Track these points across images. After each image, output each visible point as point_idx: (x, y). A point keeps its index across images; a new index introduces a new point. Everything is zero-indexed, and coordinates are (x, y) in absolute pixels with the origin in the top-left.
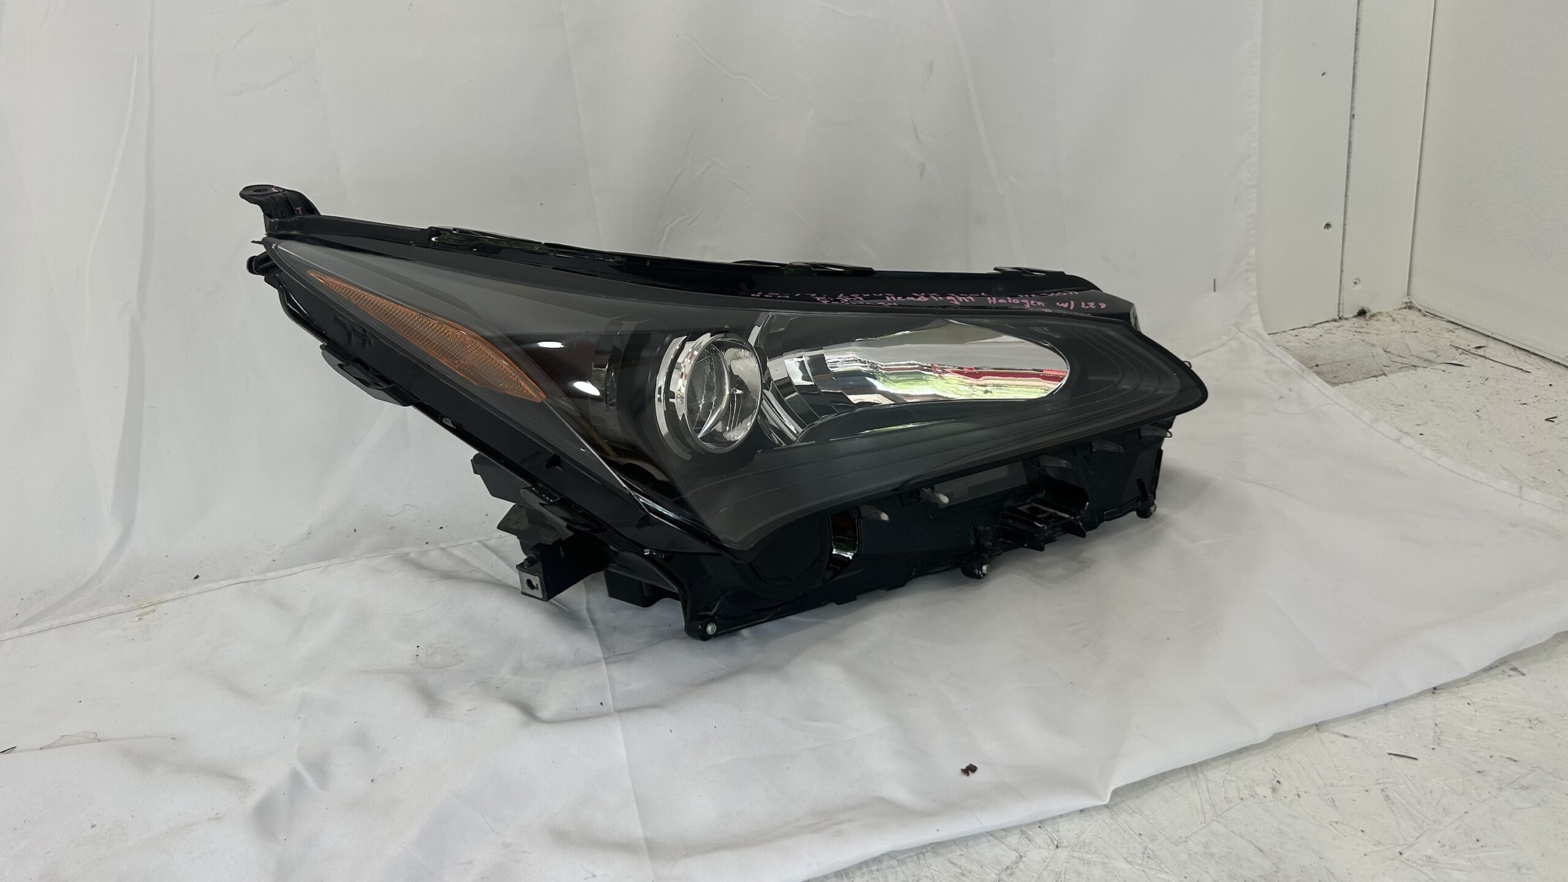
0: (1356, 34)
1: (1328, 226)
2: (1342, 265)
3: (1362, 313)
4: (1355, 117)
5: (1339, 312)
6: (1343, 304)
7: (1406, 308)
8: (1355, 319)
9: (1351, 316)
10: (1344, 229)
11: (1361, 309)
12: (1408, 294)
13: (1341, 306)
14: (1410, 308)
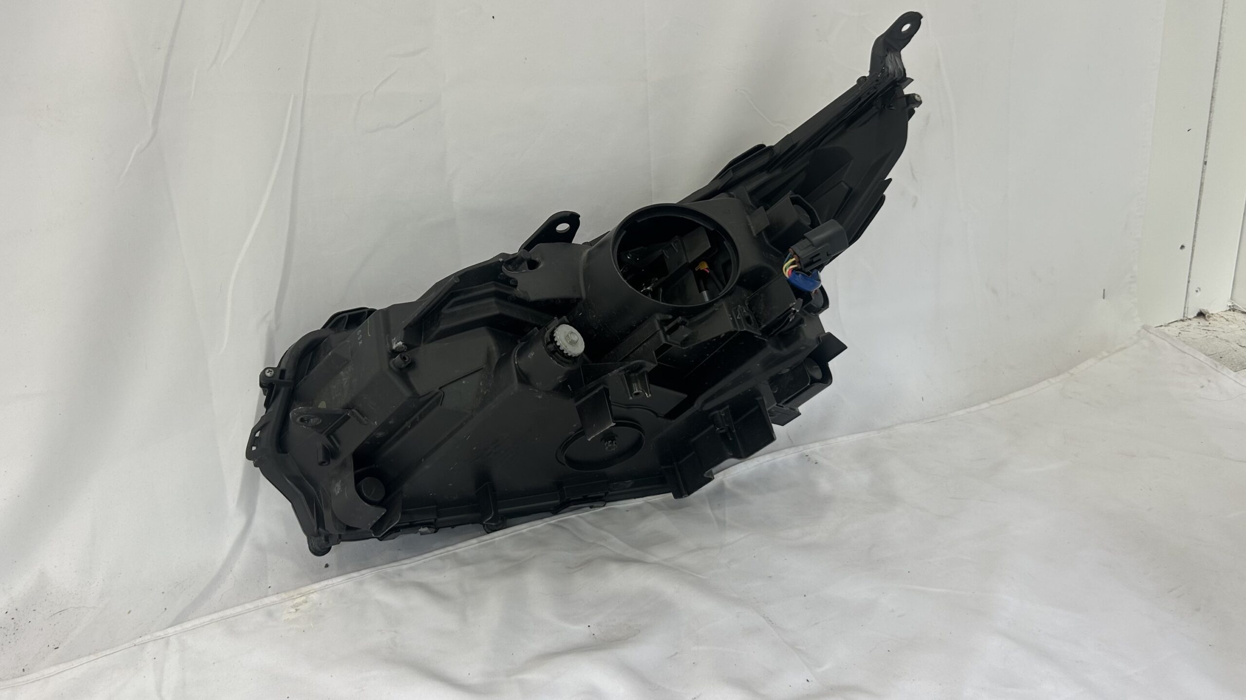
0: (1212, 100)
1: (1182, 247)
2: (1189, 277)
3: (1201, 314)
4: (1207, 163)
5: (1184, 313)
6: (1188, 307)
7: (1230, 310)
8: (1196, 319)
9: (1193, 317)
10: (1193, 250)
11: (1199, 311)
12: (1232, 299)
13: (1186, 309)
14: (1234, 310)
